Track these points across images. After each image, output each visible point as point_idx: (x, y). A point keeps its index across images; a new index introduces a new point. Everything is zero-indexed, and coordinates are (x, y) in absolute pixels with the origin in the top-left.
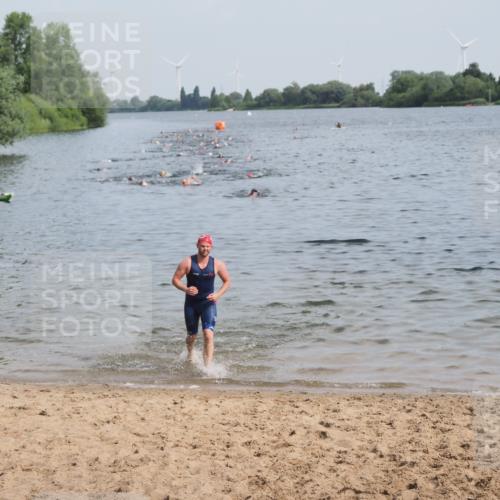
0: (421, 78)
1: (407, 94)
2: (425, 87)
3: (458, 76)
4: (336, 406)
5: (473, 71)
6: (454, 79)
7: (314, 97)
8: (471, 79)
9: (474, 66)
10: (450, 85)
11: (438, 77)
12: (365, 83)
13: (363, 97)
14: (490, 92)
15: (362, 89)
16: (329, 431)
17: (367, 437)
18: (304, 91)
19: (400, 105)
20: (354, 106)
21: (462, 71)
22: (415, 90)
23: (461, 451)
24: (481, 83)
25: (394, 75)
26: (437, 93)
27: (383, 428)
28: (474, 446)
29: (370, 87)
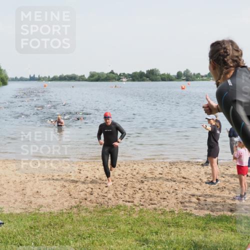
0: (98, 74)
1: (94, 78)
2: (99, 76)
3: (108, 73)
4: (82, 165)
5: (112, 72)
6: (107, 74)
7: (68, 78)
8: (111, 74)
9: (112, 71)
10: (106, 76)
11: (103, 73)
12: (83, 74)
13: (82, 79)
14: (117, 78)
15: (81, 76)
16: (81, 172)
17: (92, 173)
18: (65, 76)
19: (92, 81)
20: (79, 81)
21: (109, 72)
22: (96, 77)
23: (118, 176)
24: (114, 75)
25: (90, 73)
26: (102, 78)
27: (96, 170)
28: (122, 175)
29: (84, 76)
